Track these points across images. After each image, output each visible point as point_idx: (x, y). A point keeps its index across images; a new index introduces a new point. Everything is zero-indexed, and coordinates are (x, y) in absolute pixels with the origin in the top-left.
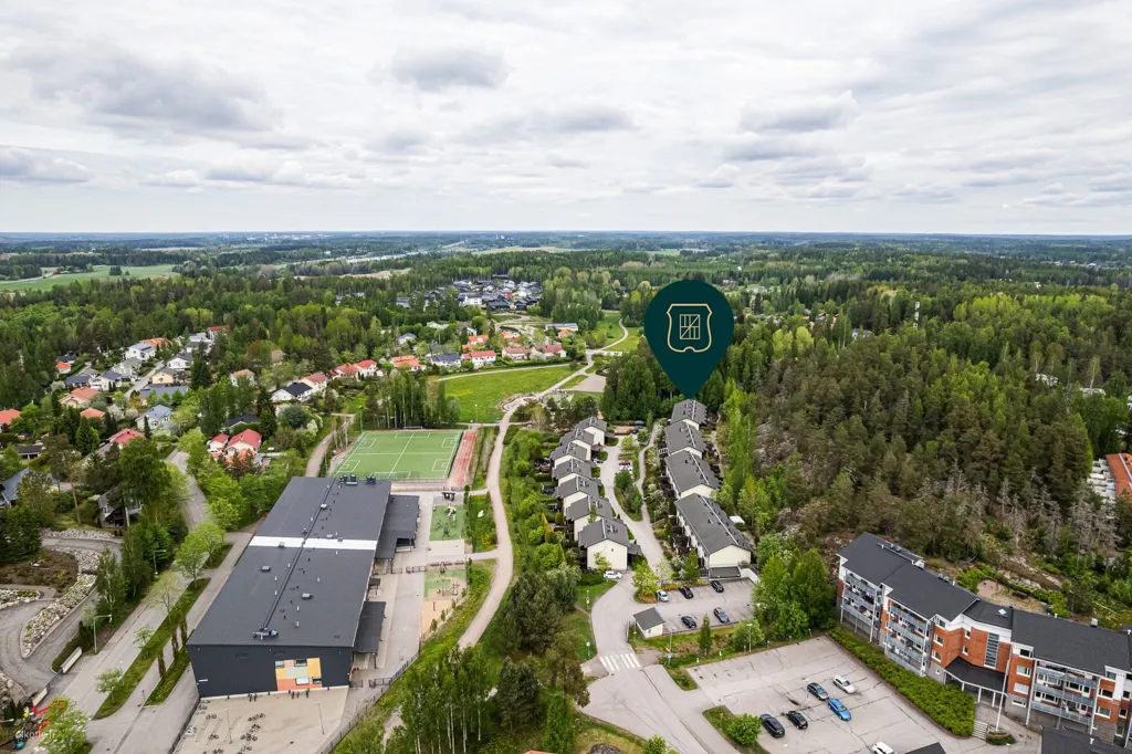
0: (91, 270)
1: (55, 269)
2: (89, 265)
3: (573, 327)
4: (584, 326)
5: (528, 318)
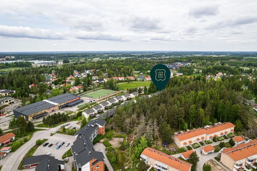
0: (117, 58)
1: (112, 57)
2: (117, 57)
3: (182, 74)
4: (186, 74)
5: (176, 71)
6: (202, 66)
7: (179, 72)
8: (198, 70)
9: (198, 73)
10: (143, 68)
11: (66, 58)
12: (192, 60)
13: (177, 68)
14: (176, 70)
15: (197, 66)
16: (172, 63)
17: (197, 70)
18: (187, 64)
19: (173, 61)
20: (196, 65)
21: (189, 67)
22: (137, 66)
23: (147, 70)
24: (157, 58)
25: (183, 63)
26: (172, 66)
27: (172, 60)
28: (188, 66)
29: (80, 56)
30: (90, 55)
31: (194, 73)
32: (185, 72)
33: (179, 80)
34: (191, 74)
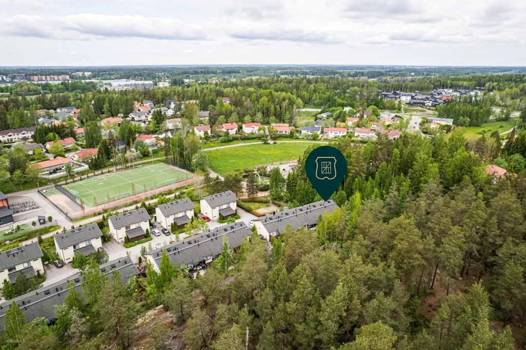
3: (450, 122)
4: (464, 122)
5: (432, 112)
6: (519, 100)
7: (440, 116)
8: (505, 111)
9: (507, 119)
10: (335, 100)
11: (187, 75)
12: (487, 85)
13: (436, 101)
14: (432, 110)
15: (502, 99)
16: (428, 89)
17: (502, 112)
18: (473, 93)
19: (433, 86)
20: (498, 98)
21: (476, 101)
22: (319, 93)
23: (343, 106)
24: (392, 78)
25: (461, 91)
26: (424, 97)
27: (428, 83)
28: (473, 98)
29: (219, 73)
30: (240, 71)
31: (492, 121)
32: (463, 116)
33: (421, 155)
34: (482, 122)
